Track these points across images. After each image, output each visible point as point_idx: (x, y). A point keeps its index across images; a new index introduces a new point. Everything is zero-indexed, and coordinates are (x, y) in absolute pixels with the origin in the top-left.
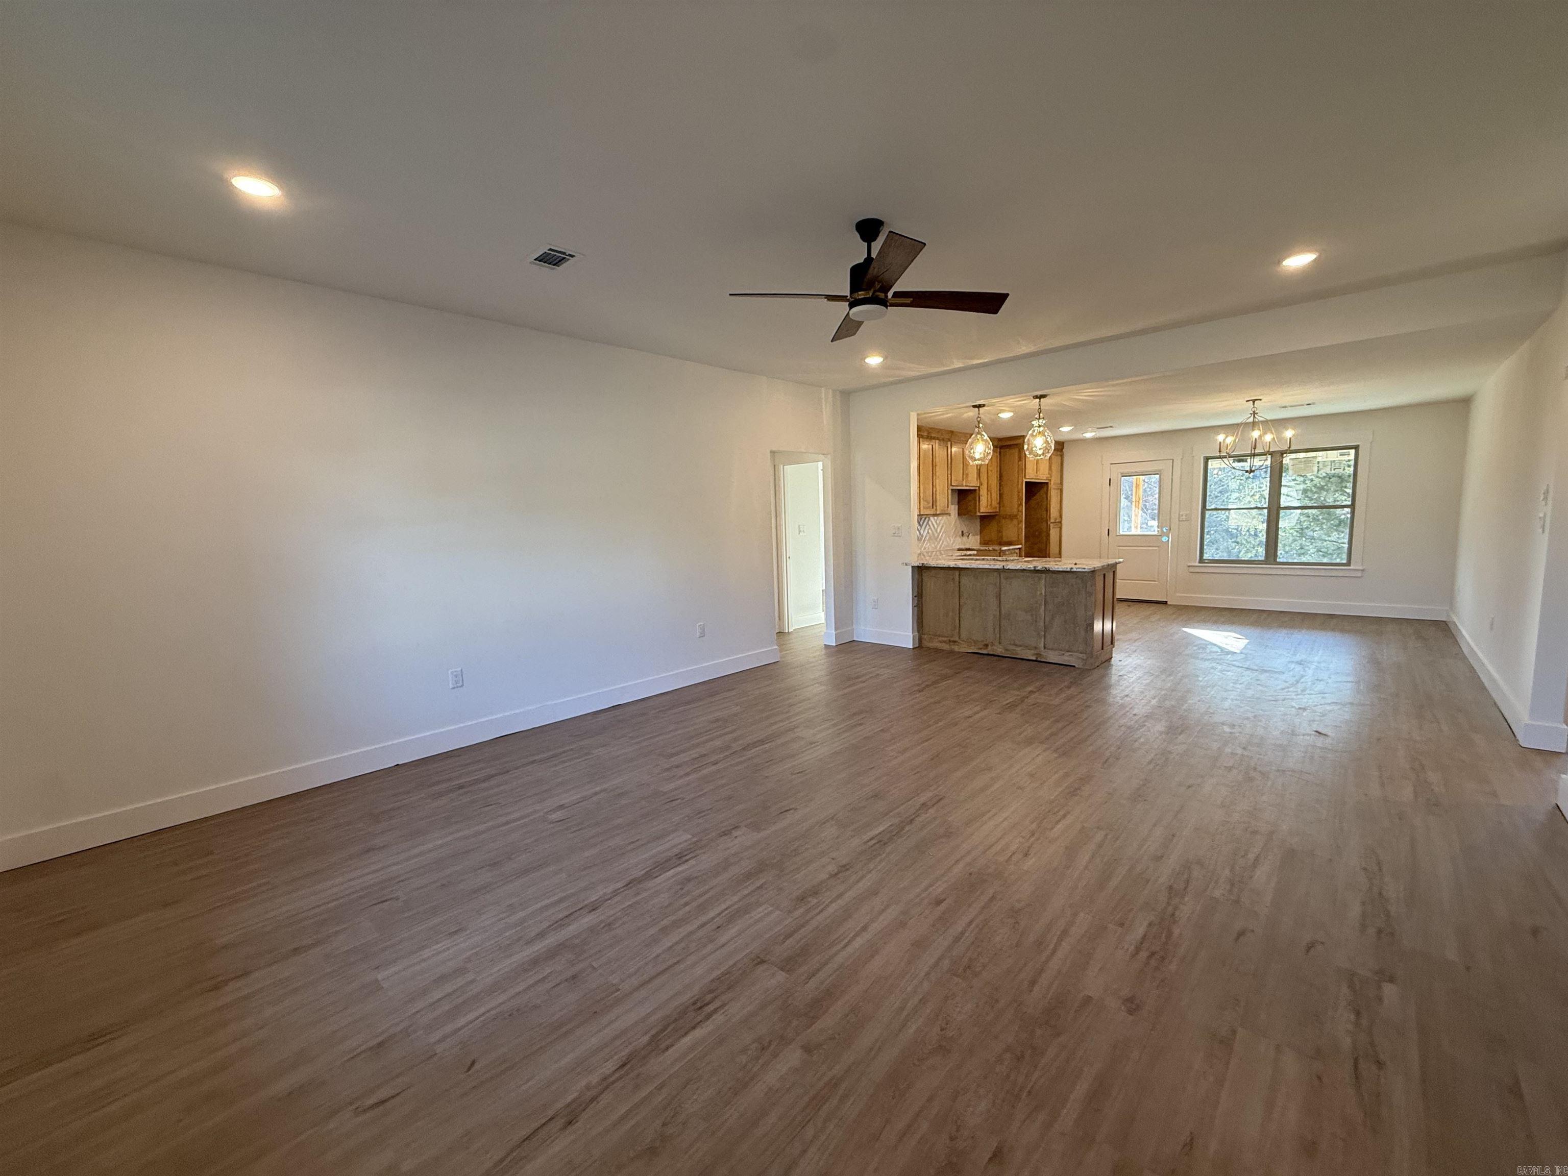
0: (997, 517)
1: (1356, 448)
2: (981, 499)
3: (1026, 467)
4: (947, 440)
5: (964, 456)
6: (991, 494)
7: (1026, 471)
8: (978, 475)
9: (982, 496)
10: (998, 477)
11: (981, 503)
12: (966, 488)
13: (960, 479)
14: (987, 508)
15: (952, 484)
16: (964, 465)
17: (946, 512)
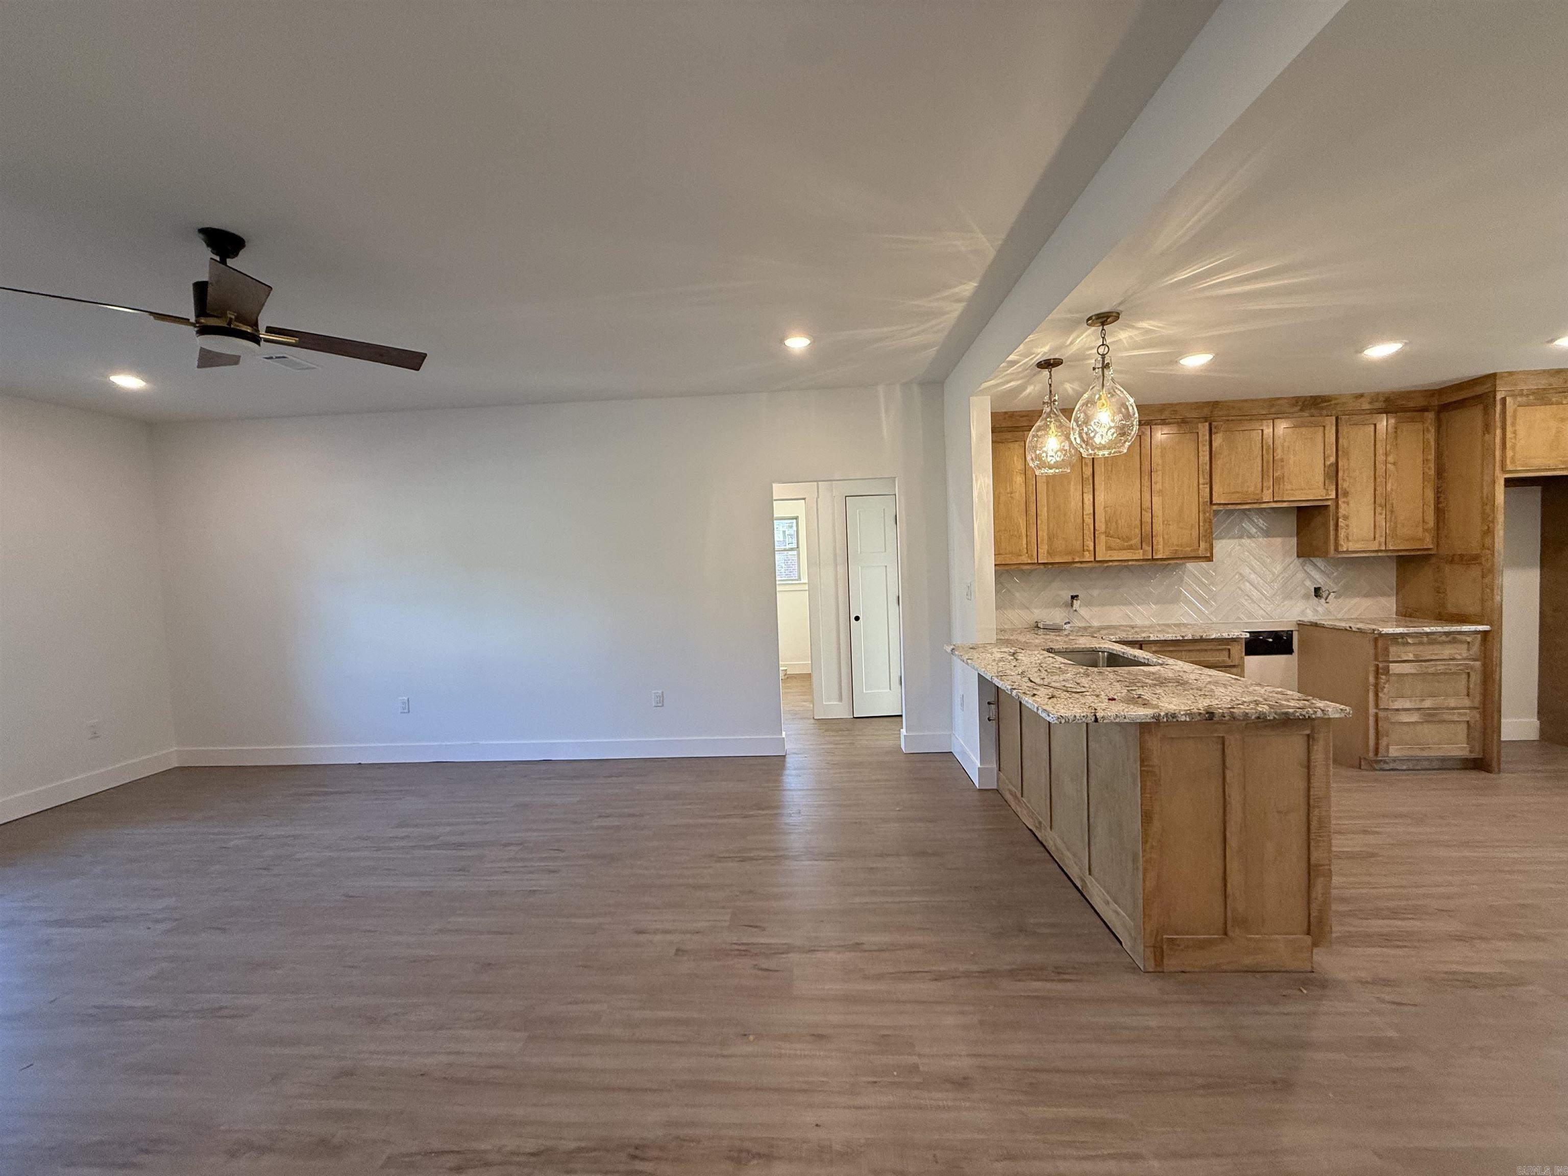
0: (1434, 560)
2: (1342, 525)
3: (1509, 445)
4: (1197, 420)
5: (1267, 443)
6: (1392, 512)
7: (1509, 454)
8: (1327, 476)
9: (1346, 518)
10: (1432, 472)
11: (1343, 533)
12: (1285, 505)
13: (1252, 489)
14: (1377, 541)
15: (1214, 502)
16: (1268, 462)
17: (1193, 555)
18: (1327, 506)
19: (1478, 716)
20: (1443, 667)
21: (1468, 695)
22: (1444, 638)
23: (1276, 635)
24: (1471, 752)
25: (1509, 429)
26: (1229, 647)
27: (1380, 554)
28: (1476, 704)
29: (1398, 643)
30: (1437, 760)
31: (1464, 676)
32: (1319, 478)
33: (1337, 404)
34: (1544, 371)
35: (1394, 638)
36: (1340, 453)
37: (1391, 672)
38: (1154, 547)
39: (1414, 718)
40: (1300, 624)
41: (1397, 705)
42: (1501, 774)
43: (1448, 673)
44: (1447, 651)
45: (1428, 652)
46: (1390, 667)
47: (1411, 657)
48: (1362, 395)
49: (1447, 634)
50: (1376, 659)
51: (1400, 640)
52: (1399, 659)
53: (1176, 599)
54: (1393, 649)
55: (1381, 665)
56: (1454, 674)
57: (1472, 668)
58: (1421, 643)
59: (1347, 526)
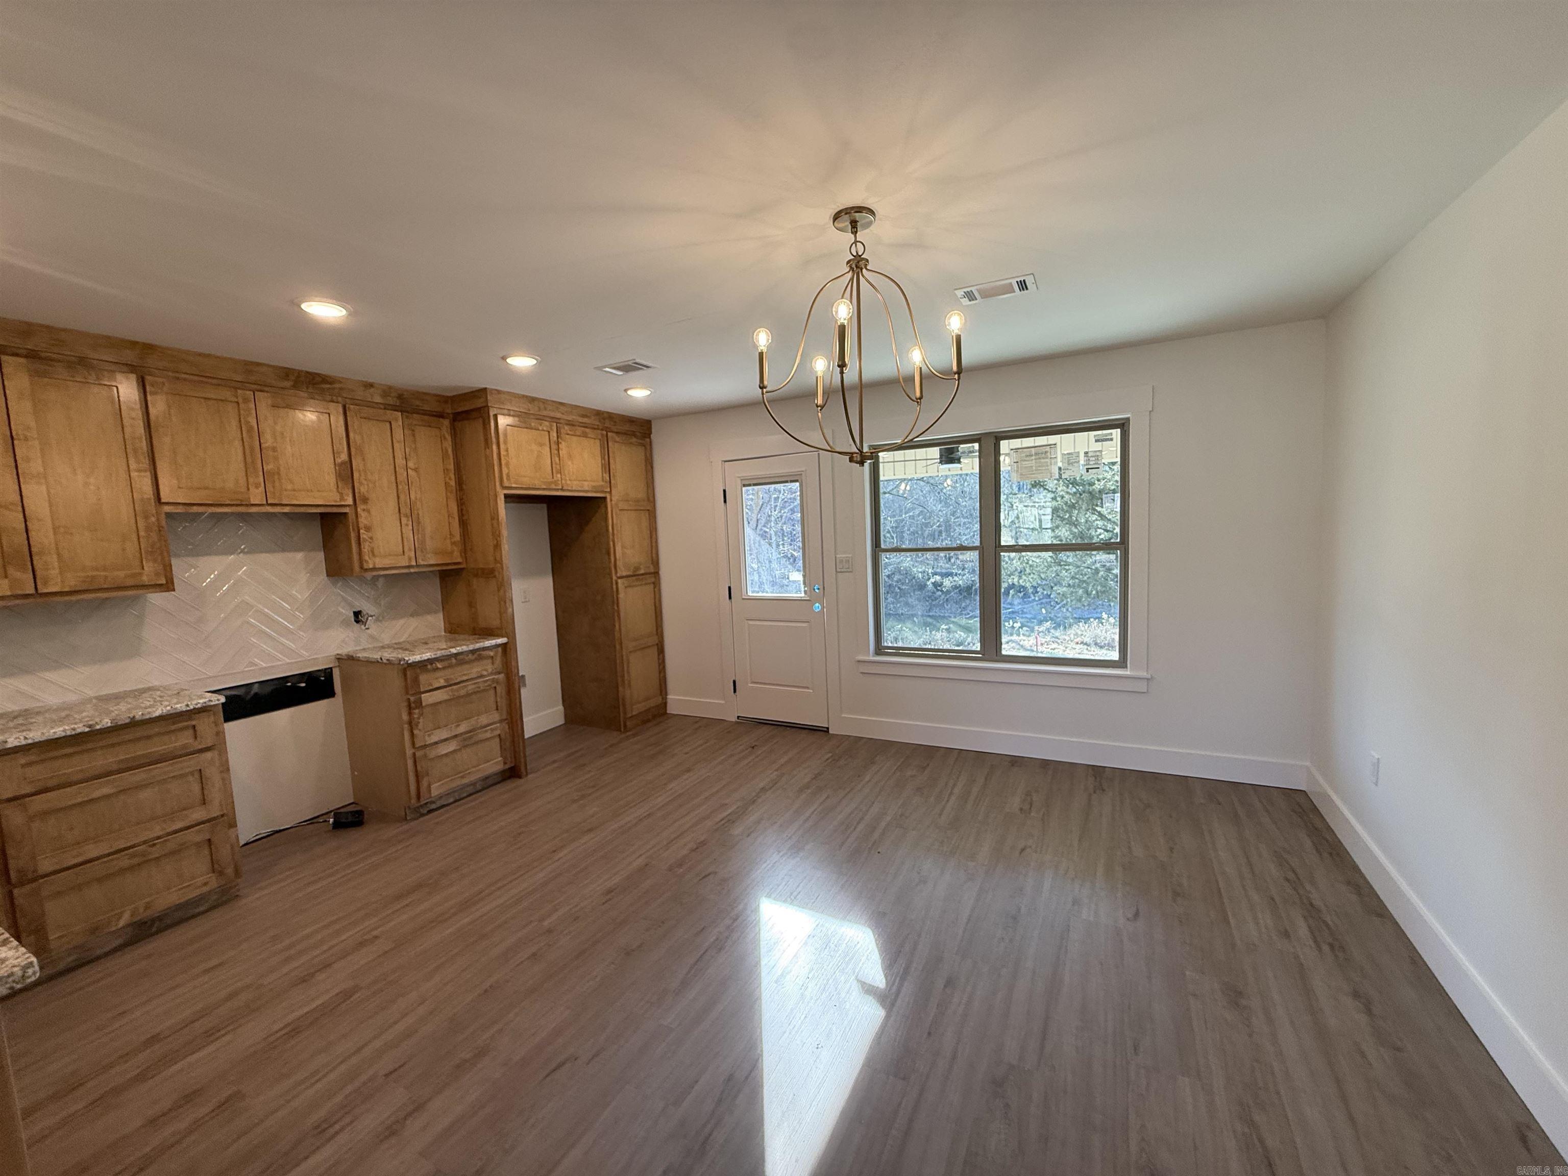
0: (464, 574)
1: (1123, 425)
2: (365, 536)
3: (503, 462)
4: (113, 367)
5: (248, 423)
6: (419, 523)
7: (505, 471)
8: (340, 476)
9: (368, 529)
10: (453, 483)
11: (366, 547)
12: (287, 510)
13: (230, 485)
14: (406, 556)
15: (163, 501)
16: (252, 449)
17: (130, 582)
18: (345, 514)
19: (507, 727)
20: (473, 686)
21: (497, 709)
22: (470, 656)
23: (309, 677)
24: (505, 763)
25: (502, 446)
26: (194, 723)
27: (412, 570)
28: (504, 717)
29: (428, 671)
30: (480, 780)
31: (492, 692)
32: (329, 478)
33: (341, 389)
34: (524, 396)
35: (422, 665)
36: (353, 450)
37: (424, 704)
38: (38, 573)
39: (452, 746)
40: (339, 659)
41: (434, 738)
42: (530, 776)
43: (478, 692)
44: (475, 670)
45: (459, 673)
46: (423, 699)
47: (442, 682)
48: (371, 385)
49: (473, 652)
50: (407, 693)
51: (429, 667)
52: (431, 688)
53: (133, 651)
54: (423, 678)
55: (412, 699)
56: (484, 691)
57: (497, 681)
58: (450, 666)
59: (371, 538)
